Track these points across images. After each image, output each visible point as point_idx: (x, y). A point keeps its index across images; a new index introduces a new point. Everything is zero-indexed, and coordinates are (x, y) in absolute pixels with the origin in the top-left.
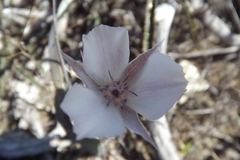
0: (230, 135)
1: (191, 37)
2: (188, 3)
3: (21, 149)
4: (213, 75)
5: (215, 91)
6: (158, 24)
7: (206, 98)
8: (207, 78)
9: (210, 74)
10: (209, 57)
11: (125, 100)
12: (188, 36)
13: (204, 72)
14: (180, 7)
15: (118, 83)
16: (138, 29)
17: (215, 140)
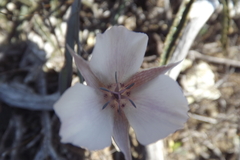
0: (220, 149)
1: (221, 40)
2: (231, 5)
3: (23, 101)
4: (228, 87)
5: (223, 103)
6: (189, 21)
7: (212, 107)
8: (220, 88)
9: (225, 85)
10: (231, 67)
11: (123, 106)
12: (219, 37)
13: (220, 82)
14: (221, 7)
15: (122, 85)
16: (170, 15)
17: (204, 149)
